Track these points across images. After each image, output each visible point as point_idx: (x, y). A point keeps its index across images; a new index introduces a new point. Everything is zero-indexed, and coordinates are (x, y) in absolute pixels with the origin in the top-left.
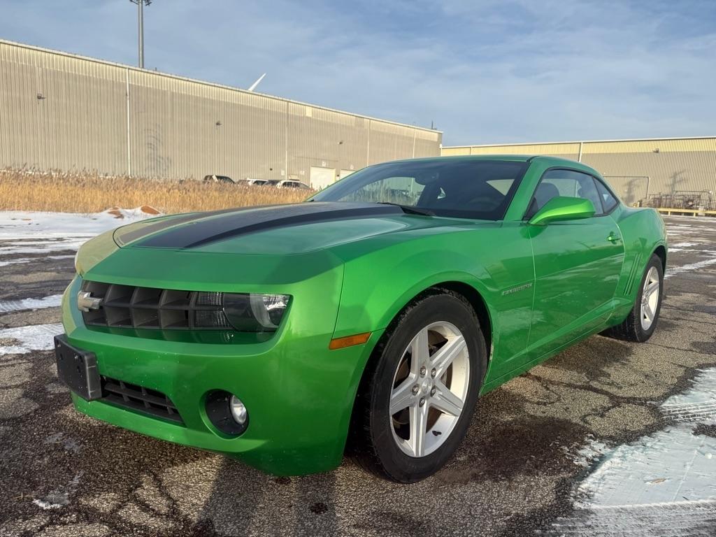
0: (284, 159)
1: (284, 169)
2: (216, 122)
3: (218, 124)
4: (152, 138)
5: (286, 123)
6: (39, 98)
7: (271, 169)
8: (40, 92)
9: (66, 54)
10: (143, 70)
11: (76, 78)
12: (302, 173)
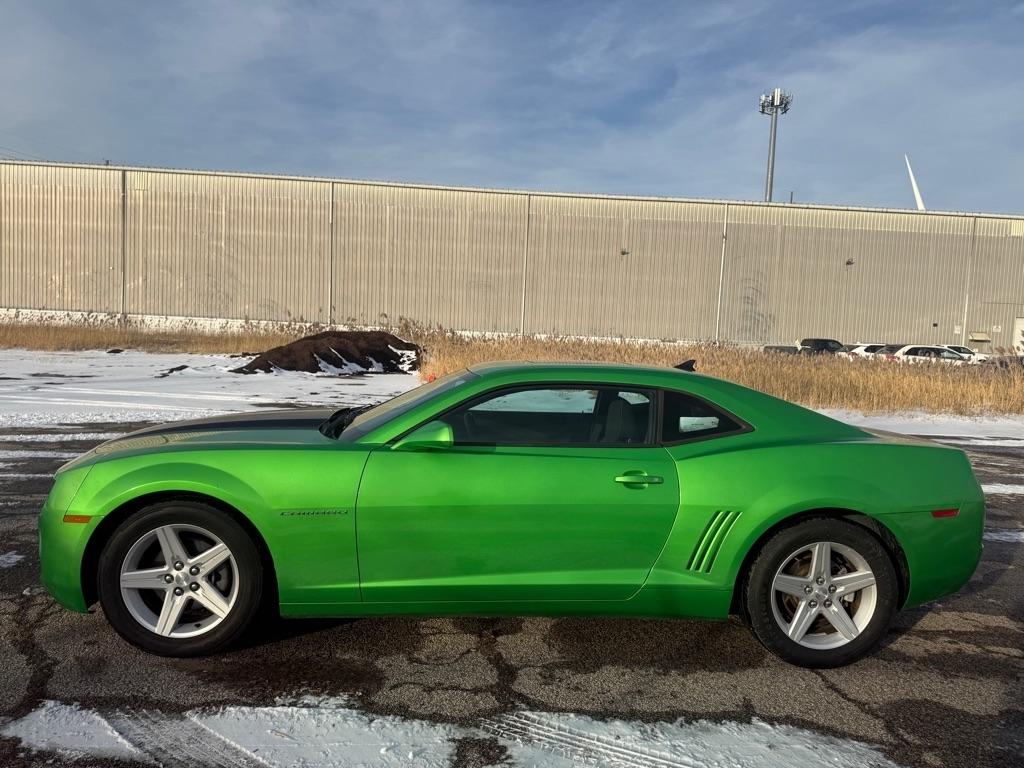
0: (962, 307)
1: (961, 324)
2: (846, 260)
3: (849, 263)
4: (751, 290)
5: (970, 250)
6: (623, 253)
7: (935, 325)
8: (625, 247)
9: (656, 199)
10: (771, 204)
11: (664, 225)
12: (997, 329)
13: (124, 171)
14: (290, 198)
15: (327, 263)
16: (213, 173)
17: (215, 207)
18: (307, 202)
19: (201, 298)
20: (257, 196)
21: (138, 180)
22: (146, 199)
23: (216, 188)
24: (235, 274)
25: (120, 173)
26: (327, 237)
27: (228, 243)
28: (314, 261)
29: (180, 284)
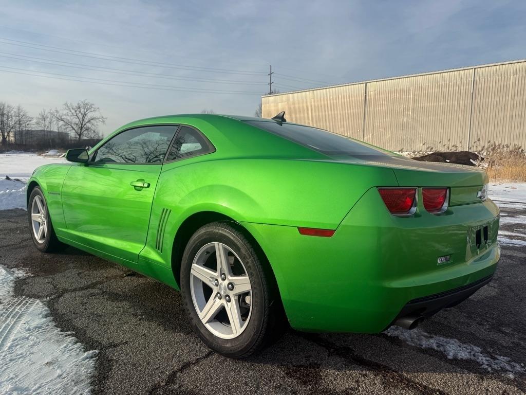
13: (366, 83)
14: (448, 82)
15: (468, 116)
16: (407, 76)
17: (408, 94)
18: (458, 83)
19: (398, 142)
20: (429, 84)
21: (372, 86)
22: (375, 95)
23: (408, 84)
24: (416, 128)
25: (364, 84)
26: (469, 101)
27: (413, 112)
28: (460, 116)
29: (388, 136)
